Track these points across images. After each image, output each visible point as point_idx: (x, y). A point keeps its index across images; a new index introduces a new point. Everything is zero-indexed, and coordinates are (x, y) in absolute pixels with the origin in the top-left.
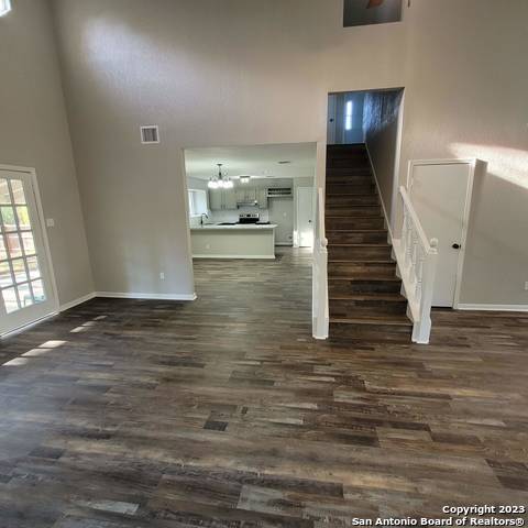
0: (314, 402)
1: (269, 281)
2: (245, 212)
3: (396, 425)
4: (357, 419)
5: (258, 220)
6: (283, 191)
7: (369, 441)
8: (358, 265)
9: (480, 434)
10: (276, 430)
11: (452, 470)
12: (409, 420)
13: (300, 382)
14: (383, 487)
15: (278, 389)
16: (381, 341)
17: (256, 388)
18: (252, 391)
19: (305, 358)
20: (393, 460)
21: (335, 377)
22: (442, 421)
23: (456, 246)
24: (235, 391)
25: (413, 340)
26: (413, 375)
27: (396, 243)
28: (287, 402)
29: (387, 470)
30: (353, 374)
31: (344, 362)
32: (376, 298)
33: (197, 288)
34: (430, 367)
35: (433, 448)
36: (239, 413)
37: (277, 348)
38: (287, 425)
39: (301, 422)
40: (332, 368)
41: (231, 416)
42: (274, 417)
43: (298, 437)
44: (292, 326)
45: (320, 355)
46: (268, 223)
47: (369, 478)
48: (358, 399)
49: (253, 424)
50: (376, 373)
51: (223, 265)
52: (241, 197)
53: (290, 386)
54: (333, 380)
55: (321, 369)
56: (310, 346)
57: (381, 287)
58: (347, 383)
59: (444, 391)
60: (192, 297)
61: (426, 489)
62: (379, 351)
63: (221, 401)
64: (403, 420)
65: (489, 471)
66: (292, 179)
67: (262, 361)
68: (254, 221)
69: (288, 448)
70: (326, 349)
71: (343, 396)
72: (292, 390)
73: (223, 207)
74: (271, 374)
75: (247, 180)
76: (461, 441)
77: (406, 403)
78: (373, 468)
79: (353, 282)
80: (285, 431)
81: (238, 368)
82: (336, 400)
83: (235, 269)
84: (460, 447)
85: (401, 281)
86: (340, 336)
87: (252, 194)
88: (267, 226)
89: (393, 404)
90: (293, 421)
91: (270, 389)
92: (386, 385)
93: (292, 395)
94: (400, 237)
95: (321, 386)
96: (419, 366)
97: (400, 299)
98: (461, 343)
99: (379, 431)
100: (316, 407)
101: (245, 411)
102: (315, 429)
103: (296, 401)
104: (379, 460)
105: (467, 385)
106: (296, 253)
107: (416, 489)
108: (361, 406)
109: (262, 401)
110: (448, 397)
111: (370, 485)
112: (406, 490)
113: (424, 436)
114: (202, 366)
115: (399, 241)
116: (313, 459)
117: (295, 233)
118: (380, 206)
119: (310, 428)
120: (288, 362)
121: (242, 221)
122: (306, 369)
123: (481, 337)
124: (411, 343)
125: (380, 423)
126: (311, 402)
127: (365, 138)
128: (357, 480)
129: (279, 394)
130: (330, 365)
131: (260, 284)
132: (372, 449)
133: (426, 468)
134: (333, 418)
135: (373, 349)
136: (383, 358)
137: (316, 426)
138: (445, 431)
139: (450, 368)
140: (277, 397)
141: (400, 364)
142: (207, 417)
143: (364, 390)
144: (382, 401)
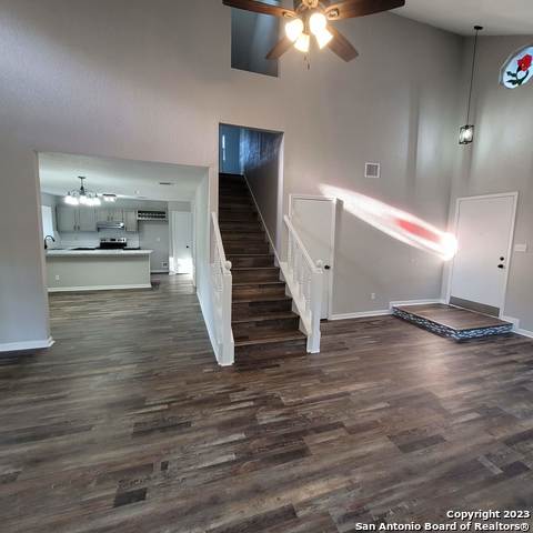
0: (241, 432)
1: (150, 312)
2: (108, 236)
3: (318, 430)
4: (286, 436)
5: (125, 244)
6: (155, 215)
7: (302, 453)
8: (253, 287)
9: (376, 417)
10: (209, 475)
11: (369, 454)
12: (326, 422)
13: (220, 414)
14: (326, 491)
15: (198, 430)
16: (284, 357)
17: (172, 436)
18: (167, 441)
19: (218, 388)
20: (326, 463)
21: (254, 400)
22: (349, 415)
23: (327, 267)
24: (146, 446)
25: (308, 351)
26: (317, 381)
27: (283, 265)
28: (212, 441)
29: (325, 473)
30: (269, 393)
31: (257, 383)
32: (273, 317)
33: (54, 330)
34: (327, 372)
35: (352, 441)
36: (157, 470)
37: (183, 384)
38: (219, 465)
39: (234, 457)
40: (246, 392)
41: (149, 479)
42: (202, 461)
43: (235, 473)
44: (193, 357)
45: (231, 382)
46: (139, 249)
47: (312, 487)
48: (281, 415)
49: (180, 478)
50: (288, 387)
51: (84, 299)
52: (103, 218)
53: (210, 422)
54: (252, 403)
55: (237, 396)
56: (218, 375)
57: (276, 307)
58: (265, 404)
59: (343, 389)
60: (48, 343)
61: (358, 478)
62: (284, 366)
63: (128, 465)
64: (323, 423)
65: (391, 445)
66: (166, 202)
67: (169, 403)
68: (122, 246)
69: (228, 490)
70: (236, 374)
71: (266, 418)
72: (213, 426)
73: (77, 229)
74: (184, 415)
75: (112, 199)
76: (367, 427)
77: (320, 408)
78: (312, 477)
79: (251, 304)
80: (219, 472)
81: (141, 419)
82: (261, 423)
83: (103, 302)
84: (369, 432)
85: (292, 299)
86: (246, 359)
87: (118, 216)
88: (137, 252)
89: (309, 412)
90: (224, 459)
91: (188, 432)
92: (300, 396)
93: (215, 431)
94: (286, 260)
95: (242, 413)
96: (318, 373)
97: (293, 316)
98: (341, 347)
99: (307, 440)
100: (243, 436)
101: (165, 466)
102: (248, 459)
103: (221, 437)
104: (316, 467)
105: (357, 381)
106: (173, 280)
107: (350, 481)
108: (285, 423)
109: (182, 448)
110: (347, 394)
111: (316, 494)
112: (343, 486)
113: (341, 432)
114: (89, 428)
115: (286, 264)
116: (258, 491)
117: (171, 259)
118: (265, 232)
119: (244, 459)
120: (200, 396)
121: (104, 246)
122: (222, 400)
123: (354, 339)
124: (306, 354)
125: (305, 433)
126: (236, 432)
127: (242, 170)
128: (303, 495)
129: (201, 434)
130: (244, 389)
131: (141, 317)
132: (307, 459)
133: (352, 459)
134: (264, 442)
135: (278, 366)
136: (289, 372)
137: (250, 455)
138: (354, 423)
139: (341, 369)
140: (198, 439)
141: (304, 374)
142: (114, 491)
143: (282, 406)
144: (301, 412)
